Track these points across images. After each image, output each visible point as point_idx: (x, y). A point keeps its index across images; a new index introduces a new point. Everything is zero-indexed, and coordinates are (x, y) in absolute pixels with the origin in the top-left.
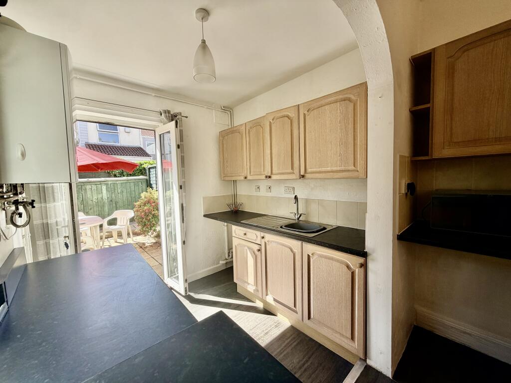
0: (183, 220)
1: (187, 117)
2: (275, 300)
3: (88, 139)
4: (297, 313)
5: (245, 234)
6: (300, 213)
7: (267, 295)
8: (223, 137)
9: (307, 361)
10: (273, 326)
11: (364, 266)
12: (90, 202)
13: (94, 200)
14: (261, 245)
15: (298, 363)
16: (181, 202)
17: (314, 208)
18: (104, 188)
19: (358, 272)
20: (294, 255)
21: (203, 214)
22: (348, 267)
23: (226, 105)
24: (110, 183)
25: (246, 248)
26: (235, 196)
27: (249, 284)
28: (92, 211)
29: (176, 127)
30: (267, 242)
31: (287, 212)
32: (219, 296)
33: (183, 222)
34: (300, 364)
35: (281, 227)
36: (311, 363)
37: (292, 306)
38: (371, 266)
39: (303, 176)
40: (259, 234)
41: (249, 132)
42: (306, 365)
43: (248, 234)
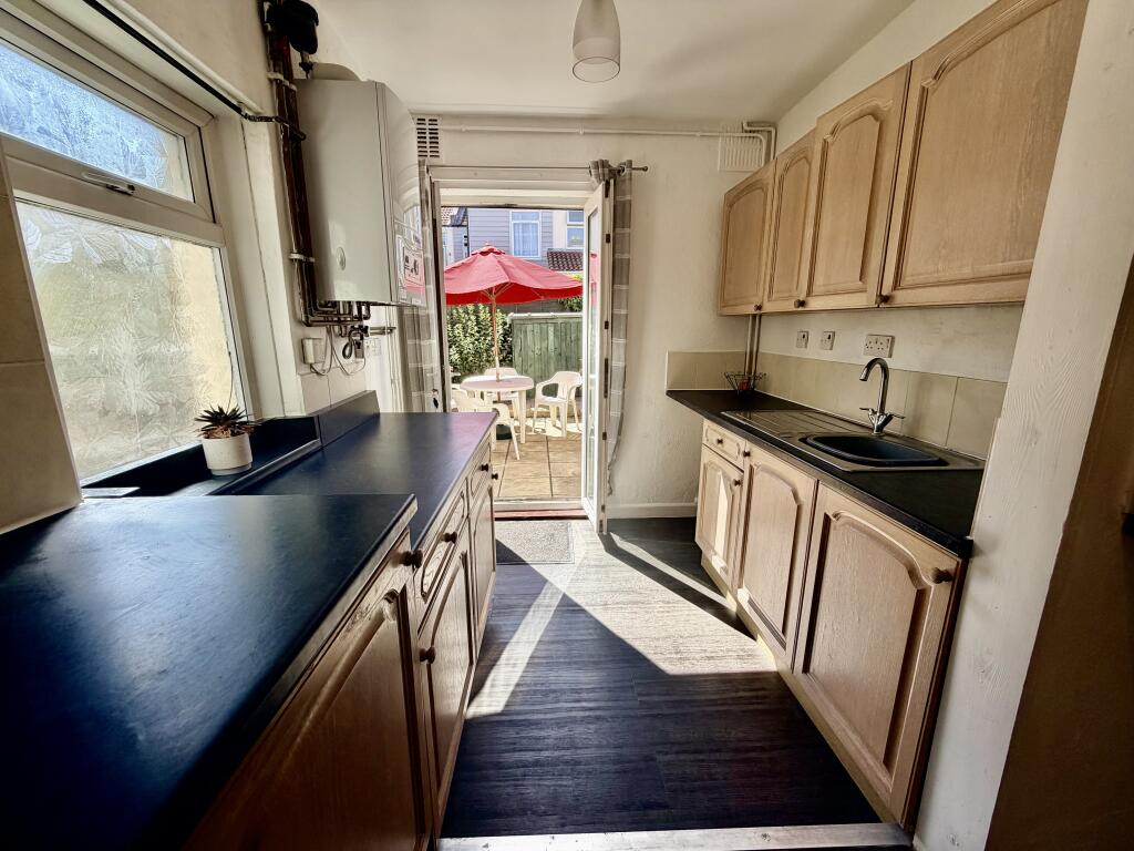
0: (606, 392)
1: (645, 169)
2: (751, 602)
3: (551, 242)
4: (785, 648)
5: (720, 442)
6: (888, 411)
7: (740, 587)
8: (731, 206)
9: (762, 749)
10: (730, 653)
11: (956, 582)
12: (531, 353)
13: (537, 351)
14: (743, 471)
15: (739, 740)
16: (605, 356)
17: (939, 400)
18: (551, 329)
19: (938, 595)
20: (799, 508)
21: (665, 388)
22: (913, 573)
23: (751, 117)
24: (560, 321)
25: (720, 473)
26: (753, 356)
27: (716, 554)
28: (532, 369)
29: (607, 195)
30: (755, 468)
31: (853, 405)
32: (659, 559)
33: (606, 397)
34: (742, 744)
35: (804, 440)
36: (770, 758)
37: (779, 627)
38: (976, 588)
39: (886, 299)
40: (745, 445)
41: (781, 183)
42: (753, 755)
43: (726, 441)
